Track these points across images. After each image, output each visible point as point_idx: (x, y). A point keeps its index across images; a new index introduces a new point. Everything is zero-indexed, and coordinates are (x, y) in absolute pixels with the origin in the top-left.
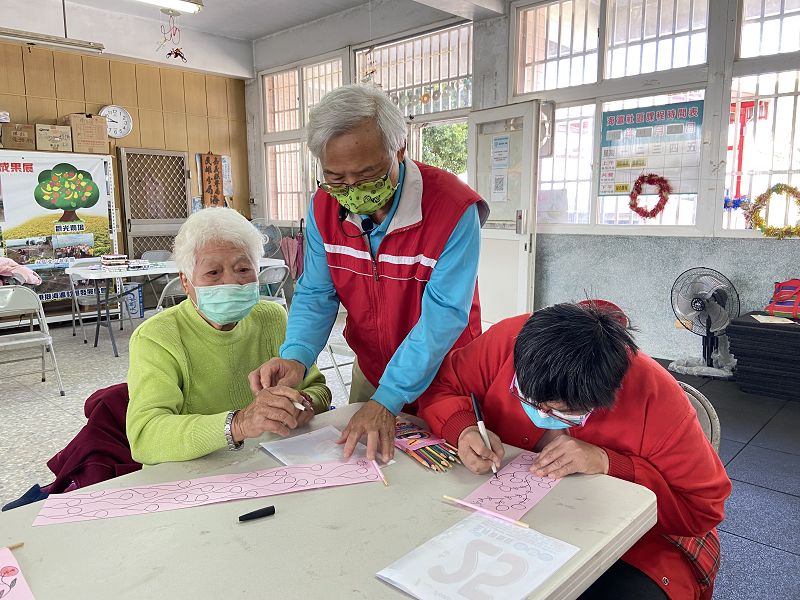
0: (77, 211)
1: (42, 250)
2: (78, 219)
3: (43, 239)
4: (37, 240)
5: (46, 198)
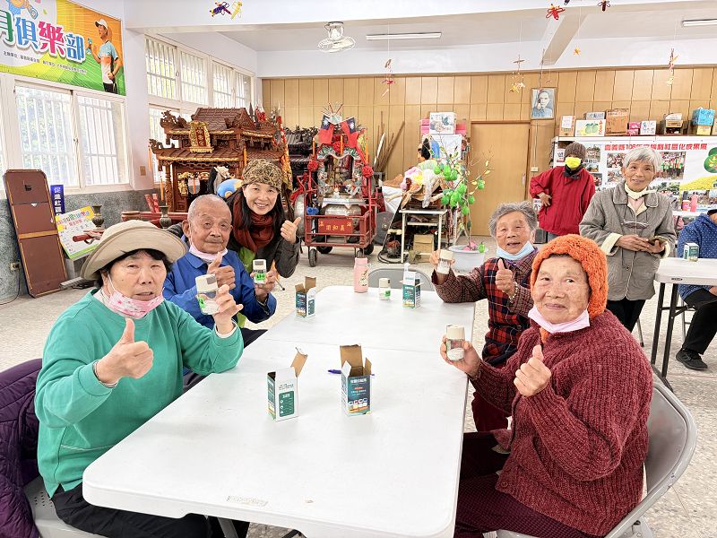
1: (701, 198)
3: (704, 192)
4: (700, 192)
5: (711, 165)
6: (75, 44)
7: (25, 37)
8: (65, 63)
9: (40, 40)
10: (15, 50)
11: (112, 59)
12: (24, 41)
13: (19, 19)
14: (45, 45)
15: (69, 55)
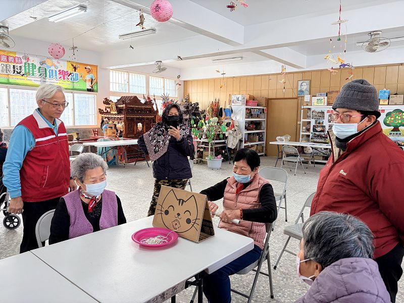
0: (399, 128)
2: (399, 131)
5: (388, 122)
6: (75, 76)
7: (52, 75)
8: (69, 83)
9: (58, 76)
10: (47, 80)
11: (92, 80)
12: (51, 77)
13: (50, 70)
14: (60, 78)
15: (71, 80)
